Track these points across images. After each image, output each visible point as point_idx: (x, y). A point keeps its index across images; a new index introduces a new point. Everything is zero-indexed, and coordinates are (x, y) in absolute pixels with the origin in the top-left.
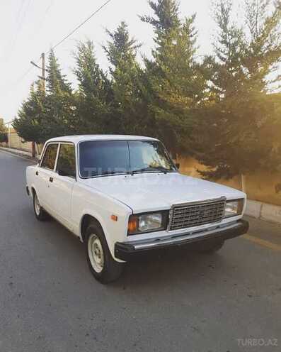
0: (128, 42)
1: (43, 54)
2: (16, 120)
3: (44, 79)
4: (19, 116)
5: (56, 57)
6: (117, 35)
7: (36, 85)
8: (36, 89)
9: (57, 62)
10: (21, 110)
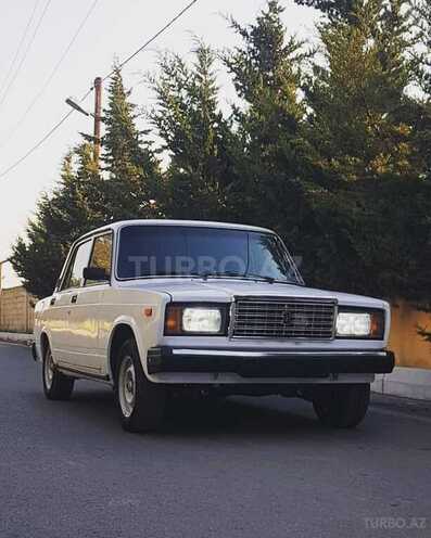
0: (283, 47)
1: (98, 81)
2: (21, 247)
3: (96, 141)
4: (30, 236)
5: (126, 86)
6: (256, 32)
7: (76, 158)
8: (75, 167)
9: (128, 100)
10: (35, 220)
